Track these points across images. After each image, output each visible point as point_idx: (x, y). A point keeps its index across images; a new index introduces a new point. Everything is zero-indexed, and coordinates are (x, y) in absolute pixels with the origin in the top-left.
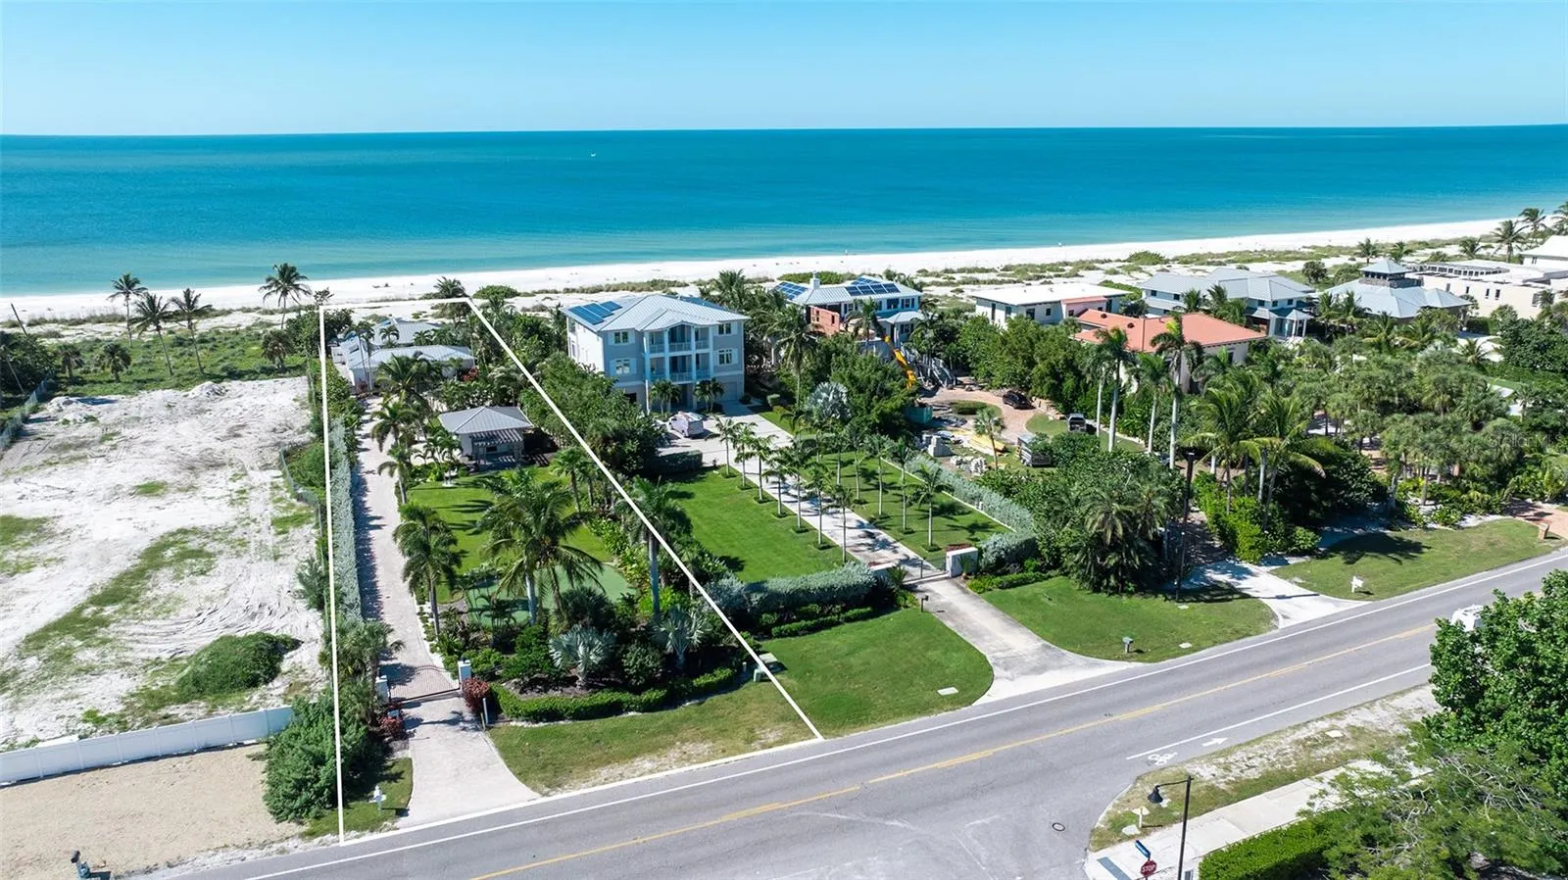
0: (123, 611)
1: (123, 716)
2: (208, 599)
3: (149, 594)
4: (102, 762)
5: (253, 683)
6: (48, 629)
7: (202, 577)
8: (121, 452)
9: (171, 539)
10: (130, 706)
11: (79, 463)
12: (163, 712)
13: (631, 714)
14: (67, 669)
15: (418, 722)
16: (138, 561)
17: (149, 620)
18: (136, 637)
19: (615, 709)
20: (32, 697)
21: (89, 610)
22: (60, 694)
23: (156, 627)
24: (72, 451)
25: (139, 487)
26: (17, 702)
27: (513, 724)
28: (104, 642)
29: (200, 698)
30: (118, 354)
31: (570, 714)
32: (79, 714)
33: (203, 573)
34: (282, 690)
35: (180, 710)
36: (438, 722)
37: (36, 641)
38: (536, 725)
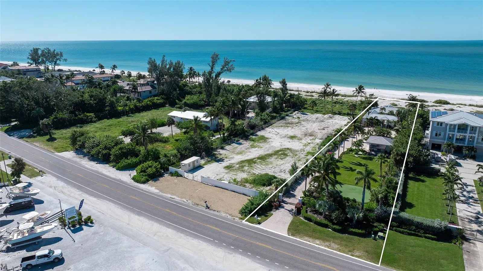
0: (260, 162)
1: (239, 182)
2: (277, 165)
3: (268, 160)
4: (228, 189)
5: (264, 185)
6: (246, 160)
7: (281, 160)
8: (297, 127)
9: (284, 150)
10: (242, 180)
11: (287, 128)
12: (245, 184)
13: (330, 229)
14: (241, 169)
15: (283, 207)
16: (273, 152)
17: (263, 165)
18: (257, 168)
19: (326, 226)
20: (231, 172)
21: (255, 159)
22: (235, 173)
23: (262, 167)
24: (289, 124)
25: (291, 136)
26: (229, 172)
27: (301, 218)
28: (251, 166)
29: (253, 184)
30: (314, 103)
31: (314, 222)
32: (234, 178)
33: (282, 159)
34: (268, 189)
35: (247, 185)
36: (287, 210)
37: (243, 162)
38: (305, 221)
